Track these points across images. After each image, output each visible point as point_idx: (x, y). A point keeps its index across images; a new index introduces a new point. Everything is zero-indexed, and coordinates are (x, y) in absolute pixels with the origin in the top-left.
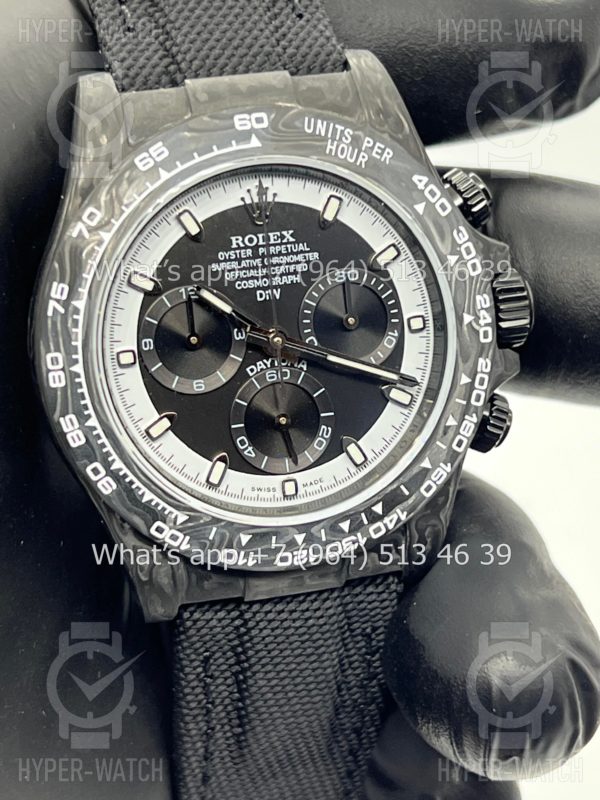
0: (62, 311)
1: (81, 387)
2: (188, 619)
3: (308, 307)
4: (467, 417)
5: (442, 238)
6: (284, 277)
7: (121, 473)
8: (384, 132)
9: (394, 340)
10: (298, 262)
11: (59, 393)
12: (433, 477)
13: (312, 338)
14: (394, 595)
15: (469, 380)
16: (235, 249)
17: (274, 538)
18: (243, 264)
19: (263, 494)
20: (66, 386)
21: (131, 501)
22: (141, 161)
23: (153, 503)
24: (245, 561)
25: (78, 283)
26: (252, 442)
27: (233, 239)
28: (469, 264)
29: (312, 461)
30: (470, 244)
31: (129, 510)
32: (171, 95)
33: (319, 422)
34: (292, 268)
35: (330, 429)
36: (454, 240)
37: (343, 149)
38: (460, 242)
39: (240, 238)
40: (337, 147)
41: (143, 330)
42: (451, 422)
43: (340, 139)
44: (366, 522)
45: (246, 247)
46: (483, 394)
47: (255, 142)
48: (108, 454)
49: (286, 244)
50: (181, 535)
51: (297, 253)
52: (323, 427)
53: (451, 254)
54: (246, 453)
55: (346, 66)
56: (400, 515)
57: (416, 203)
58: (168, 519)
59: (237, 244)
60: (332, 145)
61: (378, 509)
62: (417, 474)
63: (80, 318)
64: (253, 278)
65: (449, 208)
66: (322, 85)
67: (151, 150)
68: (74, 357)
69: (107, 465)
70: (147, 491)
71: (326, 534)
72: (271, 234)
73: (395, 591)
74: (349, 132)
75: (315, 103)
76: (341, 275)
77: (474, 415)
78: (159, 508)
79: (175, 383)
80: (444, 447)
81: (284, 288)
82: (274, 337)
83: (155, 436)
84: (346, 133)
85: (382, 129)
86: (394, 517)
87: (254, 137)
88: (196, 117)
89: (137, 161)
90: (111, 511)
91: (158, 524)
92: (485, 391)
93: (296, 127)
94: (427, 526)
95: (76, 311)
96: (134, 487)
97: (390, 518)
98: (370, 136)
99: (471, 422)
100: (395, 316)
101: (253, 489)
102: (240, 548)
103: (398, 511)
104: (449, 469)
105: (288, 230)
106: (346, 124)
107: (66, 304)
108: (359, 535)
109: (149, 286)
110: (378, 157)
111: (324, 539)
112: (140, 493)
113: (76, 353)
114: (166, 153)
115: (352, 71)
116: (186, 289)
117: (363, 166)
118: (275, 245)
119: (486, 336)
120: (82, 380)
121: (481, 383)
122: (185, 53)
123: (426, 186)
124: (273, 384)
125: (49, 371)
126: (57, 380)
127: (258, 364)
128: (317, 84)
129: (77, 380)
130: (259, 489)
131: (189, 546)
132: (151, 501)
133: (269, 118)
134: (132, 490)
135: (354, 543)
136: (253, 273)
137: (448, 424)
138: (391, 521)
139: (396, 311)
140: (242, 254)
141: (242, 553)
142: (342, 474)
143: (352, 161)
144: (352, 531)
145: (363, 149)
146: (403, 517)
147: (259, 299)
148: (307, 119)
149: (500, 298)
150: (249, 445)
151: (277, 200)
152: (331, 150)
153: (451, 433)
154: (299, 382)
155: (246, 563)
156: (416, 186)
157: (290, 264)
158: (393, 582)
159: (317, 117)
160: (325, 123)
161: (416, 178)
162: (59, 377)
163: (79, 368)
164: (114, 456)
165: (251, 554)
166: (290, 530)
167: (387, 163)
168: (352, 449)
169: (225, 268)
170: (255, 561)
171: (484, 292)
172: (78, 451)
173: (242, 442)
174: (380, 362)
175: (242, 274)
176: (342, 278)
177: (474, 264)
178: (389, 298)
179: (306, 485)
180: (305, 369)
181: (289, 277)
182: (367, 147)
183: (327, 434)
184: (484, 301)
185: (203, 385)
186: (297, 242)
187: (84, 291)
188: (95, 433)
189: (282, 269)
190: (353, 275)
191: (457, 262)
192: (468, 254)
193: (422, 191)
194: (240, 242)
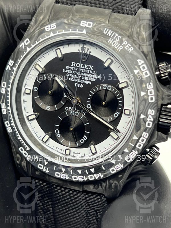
0: (10, 69)
1: (8, 96)
3: (91, 94)
4: (133, 151)
6: (86, 81)
7: (14, 127)
9: (118, 115)
10: (92, 77)
11: (3, 95)
12: (115, 167)
13: (90, 105)
15: (137, 138)
16: (72, 66)
17: (55, 166)
18: (74, 72)
19: (59, 151)
20: (5, 94)
21: (15, 137)
22: (47, 28)
23: (21, 140)
24: (46, 170)
25: (16, 62)
26: (60, 133)
27: (73, 63)
28: (150, 97)
29: (78, 146)
30: (153, 91)
31: (14, 139)
32: (69, 8)
33: (84, 134)
34: (89, 79)
35: (87, 137)
36: (146, 87)
37: (115, 42)
38: (148, 88)
39: (75, 63)
40: (113, 41)
41: (36, 84)
42: (126, 150)
43: (115, 39)
44: (87, 173)
45: (76, 67)
46: (142, 145)
47: (84, 32)
49: (89, 70)
51: (93, 74)
52: (85, 136)
53: (143, 91)
54: (57, 135)
56: (101, 175)
57: (135, 70)
59: (73, 65)
60: (111, 40)
61: (92, 170)
62: (109, 164)
63: (14, 73)
64: (75, 78)
65: (149, 75)
66: (120, 18)
67: (51, 25)
69: (10, 123)
70: (20, 136)
71: (73, 172)
72: (85, 65)
74: (120, 37)
76: (105, 86)
77: (137, 151)
78: (22, 143)
79: (41, 104)
81: (85, 84)
83: (30, 119)
84: (118, 37)
86: (98, 175)
87: (85, 30)
91: (22, 148)
92: (144, 144)
94: (113, 183)
95: (13, 71)
96: (16, 133)
98: (127, 41)
99: (135, 153)
100: (120, 107)
101: (57, 148)
102: (44, 164)
104: (122, 166)
105: (92, 65)
106: (120, 34)
107: (11, 67)
108: (84, 176)
109: (41, 70)
110: (127, 49)
111: (72, 173)
112: (18, 136)
114: (55, 27)
115: (135, 16)
116: (52, 75)
117: (119, 51)
118: (86, 69)
119: (149, 124)
121: (143, 140)
124: (72, 116)
125: (2, 87)
126: (3, 91)
129: (8, 93)
130: (59, 149)
133: (93, 24)
134: (16, 134)
135: (82, 178)
136: (76, 76)
137: (124, 151)
139: (121, 105)
140: (74, 69)
141: (45, 167)
142: (87, 154)
143: (116, 48)
144: (82, 174)
145: (122, 45)
146: (102, 177)
147: (75, 86)
148: (106, 29)
150: (59, 133)
151: (90, 54)
152: (110, 42)
153: (125, 154)
154: (81, 118)
155: (46, 171)
156: (138, 63)
157: (89, 77)
158: (102, 197)
159: (110, 29)
160: (112, 32)
161: (139, 61)
163: (9, 89)
164: (12, 121)
165: (48, 169)
166: (61, 166)
167: (130, 52)
168: (92, 147)
169: (67, 72)
170: (49, 171)
171: (153, 109)
172: (4, 116)
173: (57, 131)
174: (110, 121)
175: (72, 75)
176: (105, 88)
177: (152, 98)
178: (120, 100)
179: (74, 153)
180: (84, 114)
181: (88, 81)
182: (124, 44)
183: (85, 139)
184: (152, 112)
185: (49, 108)
186: (94, 70)
187: (17, 65)
188: (9, 112)
189: (86, 78)
190: (109, 88)
191: (145, 95)
192: (151, 93)
193: (140, 66)
194: (74, 65)
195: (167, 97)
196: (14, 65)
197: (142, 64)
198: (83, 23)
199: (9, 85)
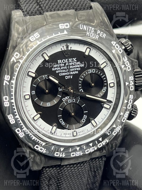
0: (8, 84)
1: (14, 106)
2: (44, 170)
3: (80, 80)
6: (74, 72)
7: (26, 131)
8: (102, 28)
9: (105, 90)
10: (77, 67)
11: (7, 108)
12: (116, 129)
13: (82, 90)
14: (103, 161)
15: (127, 102)
16: (59, 64)
17: (70, 149)
18: (62, 68)
19: (67, 135)
20: (9, 106)
21: (28, 139)
22: (31, 38)
25: (13, 75)
27: (59, 61)
28: (128, 67)
29: (81, 125)
30: (128, 62)
31: (28, 141)
32: (40, 17)
33: (83, 114)
34: (76, 69)
35: (86, 116)
36: (123, 60)
37: (91, 34)
38: (125, 61)
39: (61, 61)
40: (90, 33)
41: (32, 88)
42: (122, 114)
43: (91, 31)
44: (97, 143)
46: (131, 105)
48: (22, 126)
49: (74, 62)
50: (43, 149)
51: (77, 65)
52: (85, 115)
53: (122, 65)
54: (62, 124)
55: (91, 8)
57: (113, 50)
58: (39, 144)
59: (60, 62)
60: (88, 33)
61: (100, 139)
62: (112, 129)
63: (14, 86)
64: (64, 72)
65: (122, 51)
66: (85, 14)
67: (35, 35)
68: (12, 97)
69: (22, 129)
70: (34, 137)
71: (85, 147)
72: (70, 59)
73: (104, 160)
74: (93, 29)
77: (128, 111)
78: (37, 141)
79: (41, 104)
80: (120, 121)
81: (73, 75)
82: (71, 90)
83: (35, 119)
85: (102, 27)
86: (105, 141)
87: (65, 31)
88: (47, 24)
90: (22, 142)
91: (37, 145)
92: (131, 104)
93: (78, 28)
94: (114, 143)
95: (12, 84)
97: (104, 142)
98: (99, 30)
99: (127, 113)
100: (105, 83)
101: (64, 134)
102: (60, 152)
103: (106, 140)
104: (121, 127)
105: (75, 58)
106: (92, 26)
107: (9, 82)
108: (95, 147)
109: (34, 75)
110: (102, 36)
111: (85, 149)
112: (31, 137)
113: (12, 96)
114: (39, 36)
115: (93, 10)
116: (45, 76)
117: (97, 39)
118: (71, 62)
119: (132, 88)
120: (14, 104)
121: (130, 102)
122: (44, 4)
123: (115, 44)
124: (70, 103)
125: (4, 102)
126: (7, 104)
127: (66, 97)
128: (83, 14)
129: (13, 104)
131: (46, 152)
132: (35, 139)
133: (69, 24)
134: (29, 136)
135: (93, 149)
138: (104, 143)
139: (106, 81)
140: (61, 65)
141: (61, 153)
143: (94, 38)
144: (93, 146)
145: (97, 34)
146: (107, 141)
147: (66, 79)
148: (81, 25)
149: (136, 76)
150: (63, 121)
151: (71, 49)
152: (88, 35)
153: (121, 117)
154: (78, 103)
155: (62, 156)
156: (113, 45)
157: (75, 68)
158: (103, 158)
159: (84, 24)
160: (86, 26)
161: (112, 42)
162: (7, 103)
163: (13, 101)
164: (24, 126)
165: (64, 153)
166: (75, 146)
167: (104, 38)
168: (93, 122)
169: (56, 70)
170: (65, 155)
171: (132, 76)
172: (13, 125)
173: (61, 121)
174: (101, 96)
175: (61, 71)
176: (90, 72)
178: (104, 77)
179: (79, 132)
180: (79, 99)
181: (75, 72)
182: (98, 33)
183: (86, 118)
184: (131, 78)
185: (50, 104)
186: (77, 61)
187: (15, 78)
188: (18, 120)
189: (73, 69)
190: (94, 71)
191: (124, 67)
192: (127, 64)
193: (114, 46)
196: (11, 79)
198: (61, 25)
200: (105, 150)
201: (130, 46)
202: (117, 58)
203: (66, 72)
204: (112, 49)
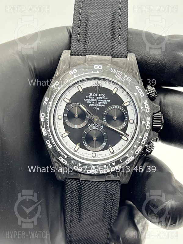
0: (46, 104)
1: (48, 122)
2: (67, 181)
3: (105, 113)
4: (140, 146)
5: (140, 102)
7: (54, 144)
9: (126, 125)
10: (105, 102)
11: (43, 123)
12: (129, 159)
13: (105, 120)
15: (141, 137)
17: (87, 166)
18: (92, 100)
20: (44, 121)
21: (55, 150)
23: (60, 152)
25: (51, 98)
26: (86, 143)
27: (90, 94)
28: (146, 109)
29: (100, 149)
30: (148, 105)
31: (54, 152)
32: (82, 58)
33: (104, 140)
34: (103, 103)
35: (106, 143)
36: (143, 103)
37: (119, 77)
38: (145, 104)
40: (118, 76)
41: (65, 111)
42: (135, 147)
43: (119, 75)
44: (110, 167)
45: (93, 96)
46: (145, 142)
47: (98, 72)
49: (103, 97)
50: (65, 161)
51: (105, 100)
52: (104, 142)
53: (142, 106)
54: (85, 145)
57: (135, 93)
58: (63, 157)
60: (117, 75)
61: (114, 164)
62: (125, 158)
63: (50, 106)
64: (93, 104)
65: (144, 95)
66: (119, 61)
67: (73, 70)
69: (51, 141)
70: (59, 149)
72: (99, 94)
73: (119, 185)
75: (116, 65)
77: (142, 146)
78: (61, 153)
79: (70, 125)
80: (133, 152)
81: (100, 107)
83: (64, 136)
84: (121, 73)
89: (70, 72)
90: (51, 152)
91: (60, 157)
93: (108, 70)
95: (49, 104)
96: (56, 147)
97: (117, 167)
98: (127, 75)
99: (141, 148)
100: (126, 119)
101: (85, 153)
102: (79, 166)
103: (119, 165)
104: (133, 158)
105: (104, 94)
106: (121, 71)
107: (47, 102)
108: (108, 169)
109: (68, 101)
110: (128, 80)
112: (57, 149)
114: (77, 72)
115: (127, 58)
116: (77, 104)
118: (100, 97)
119: (148, 127)
120: (48, 120)
121: (145, 139)
124: (94, 130)
125: (41, 117)
127: (91, 124)
128: (117, 60)
129: (47, 120)
130: (87, 154)
131: (67, 164)
133: (103, 67)
135: (107, 171)
136: (93, 102)
139: (127, 117)
140: (92, 98)
141: (79, 168)
142: (107, 154)
143: (121, 80)
146: (120, 167)
147: (94, 109)
148: (112, 69)
149: (154, 119)
152: (116, 77)
153: (135, 149)
154: (100, 130)
155: (80, 171)
156: (136, 88)
157: (103, 102)
158: (118, 183)
159: (114, 69)
160: (116, 70)
161: (136, 87)
162: (43, 119)
163: (48, 118)
164: (52, 139)
165: (81, 169)
166: (91, 165)
168: (110, 148)
169: (87, 100)
170: (82, 171)
171: (149, 117)
172: (45, 137)
174: (121, 129)
175: (91, 102)
176: (115, 107)
177: (148, 109)
178: (126, 114)
179: (98, 155)
180: (102, 127)
181: (102, 105)
182: (125, 77)
184: (149, 119)
185: (77, 127)
186: (105, 97)
187: (52, 100)
188: (49, 133)
189: (101, 103)
190: (118, 107)
191: (143, 108)
192: (147, 107)
193: (137, 90)
194: (91, 95)
195: (156, 108)
196: (49, 100)
197: (139, 89)
198: (96, 66)
199: (47, 115)
200: (119, 175)
201: (153, 92)
202: (138, 100)
203: (94, 104)
204: (134, 91)
